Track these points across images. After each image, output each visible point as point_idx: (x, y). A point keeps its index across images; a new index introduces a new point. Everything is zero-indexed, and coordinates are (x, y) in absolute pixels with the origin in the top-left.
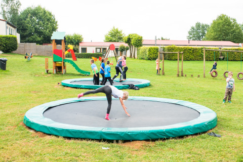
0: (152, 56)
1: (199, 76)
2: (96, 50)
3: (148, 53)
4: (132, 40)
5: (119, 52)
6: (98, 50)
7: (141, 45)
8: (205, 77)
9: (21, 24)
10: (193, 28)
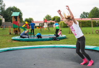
0: (65, 26)
1: (90, 33)
2: (40, 25)
3: (63, 24)
4: (56, 19)
5: (50, 25)
6: (41, 25)
7: (60, 21)
8: (93, 33)
9: (6, 14)
10: (82, 14)
